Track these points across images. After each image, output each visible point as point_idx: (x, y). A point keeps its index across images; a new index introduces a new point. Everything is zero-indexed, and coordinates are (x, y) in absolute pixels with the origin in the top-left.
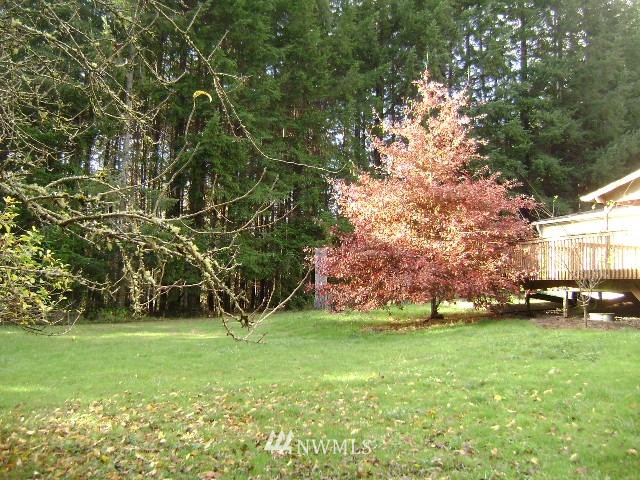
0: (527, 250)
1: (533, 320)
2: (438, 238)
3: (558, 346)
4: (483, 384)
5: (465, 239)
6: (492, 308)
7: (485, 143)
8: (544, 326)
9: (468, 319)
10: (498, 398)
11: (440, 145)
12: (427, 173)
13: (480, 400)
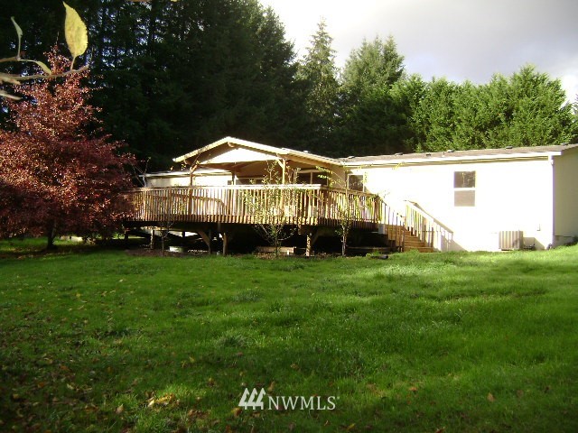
0: (125, 196)
1: (127, 251)
2: (55, 183)
3: (134, 267)
4: (71, 289)
5: (77, 185)
6: (97, 241)
7: (99, 110)
8: (134, 255)
9: (78, 249)
10: (78, 295)
11: (64, 108)
12: (51, 130)
13: (65, 296)
